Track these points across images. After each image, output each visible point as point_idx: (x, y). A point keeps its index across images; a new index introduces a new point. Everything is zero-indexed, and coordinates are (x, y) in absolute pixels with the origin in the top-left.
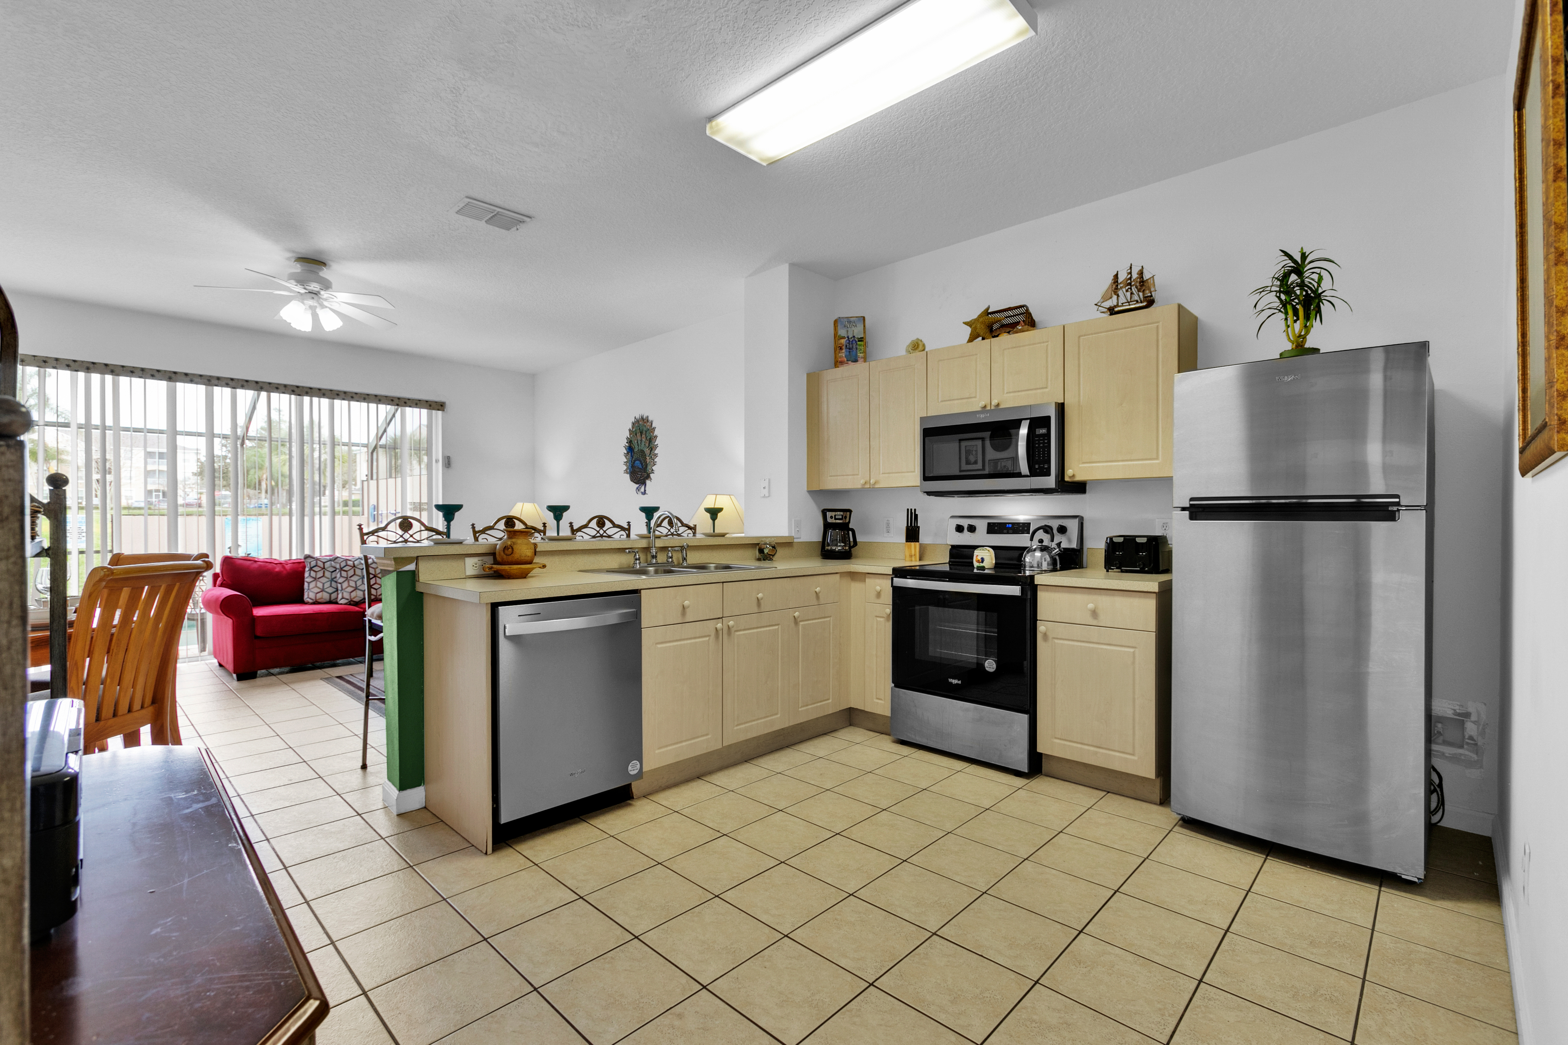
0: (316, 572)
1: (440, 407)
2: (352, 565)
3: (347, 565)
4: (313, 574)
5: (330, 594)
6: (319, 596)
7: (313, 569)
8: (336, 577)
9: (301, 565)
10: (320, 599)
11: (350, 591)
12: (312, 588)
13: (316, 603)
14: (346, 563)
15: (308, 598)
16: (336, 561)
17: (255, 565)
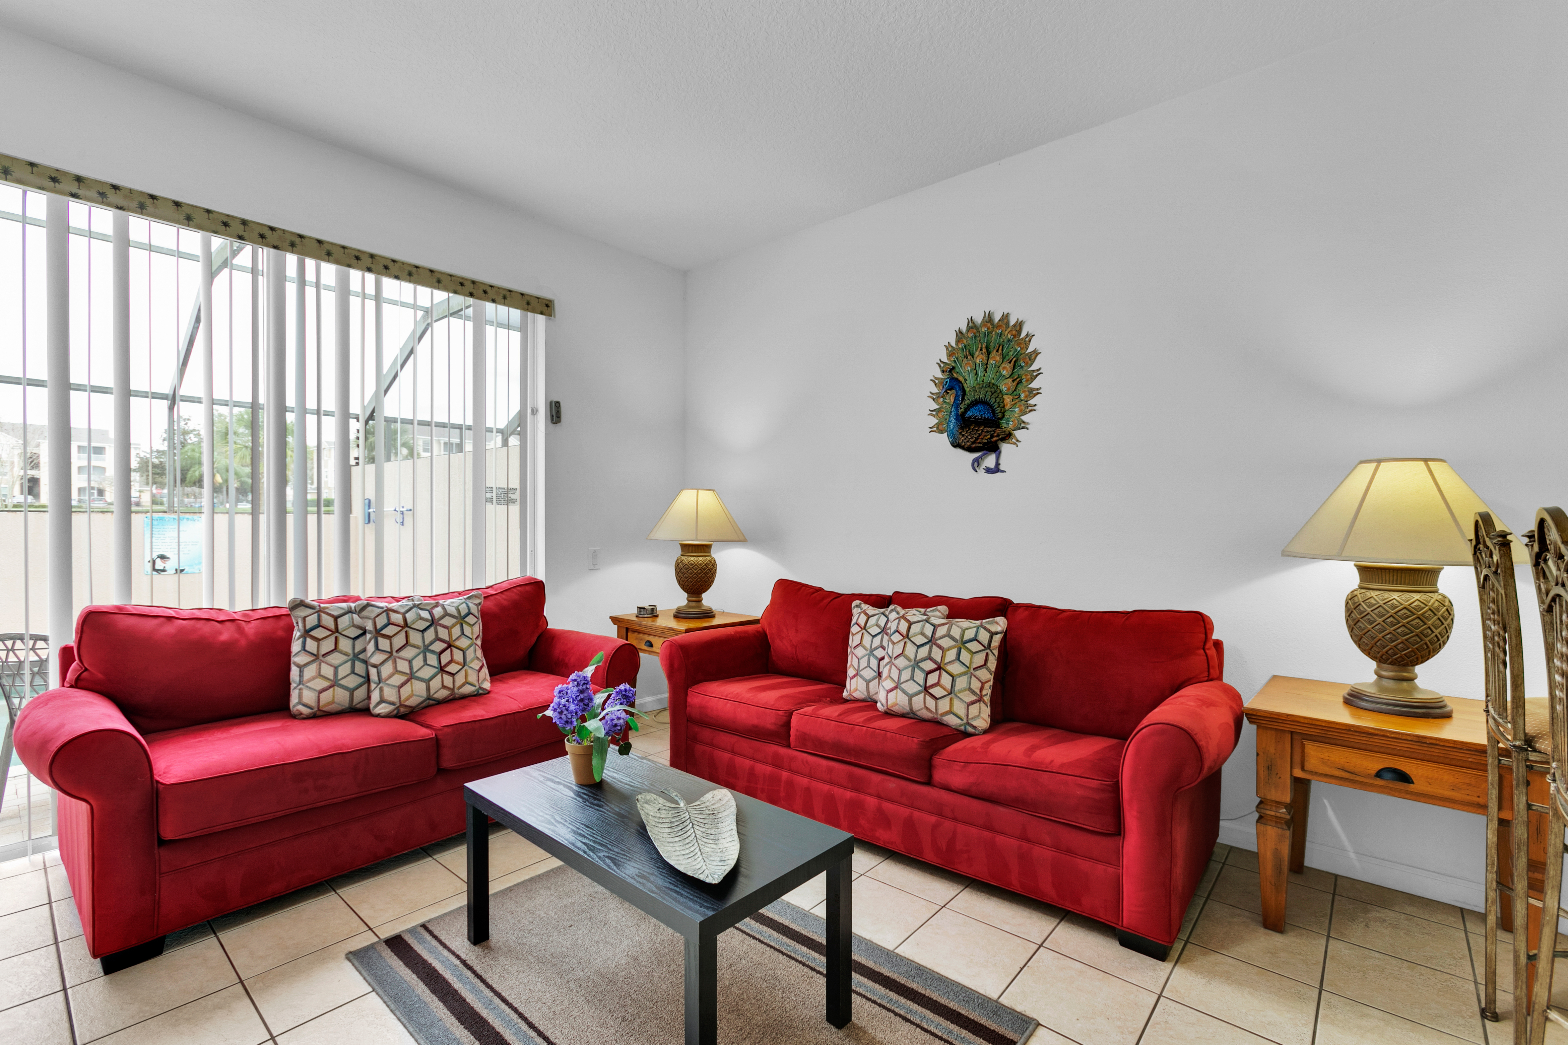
0: (317, 640)
1: (545, 309)
2: (402, 623)
3: (389, 623)
4: (311, 645)
5: (352, 691)
6: (326, 697)
7: (313, 633)
8: (364, 650)
9: (282, 623)
10: (329, 704)
11: (398, 683)
12: (309, 681)
13: (320, 715)
14: (388, 618)
15: (300, 703)
16: (364, 613)
17: (170, 629)
